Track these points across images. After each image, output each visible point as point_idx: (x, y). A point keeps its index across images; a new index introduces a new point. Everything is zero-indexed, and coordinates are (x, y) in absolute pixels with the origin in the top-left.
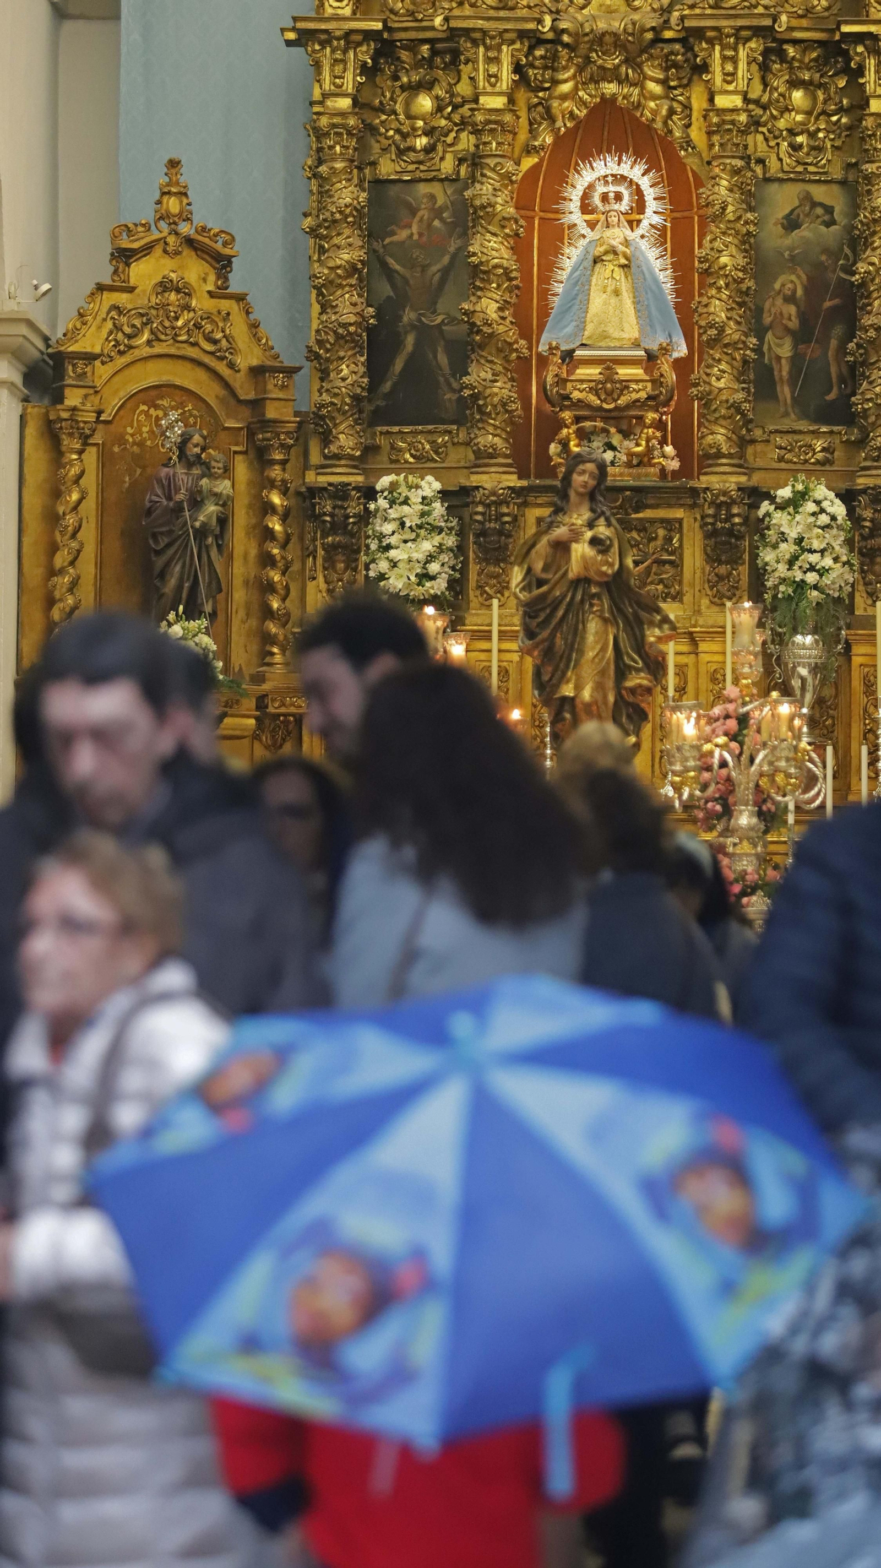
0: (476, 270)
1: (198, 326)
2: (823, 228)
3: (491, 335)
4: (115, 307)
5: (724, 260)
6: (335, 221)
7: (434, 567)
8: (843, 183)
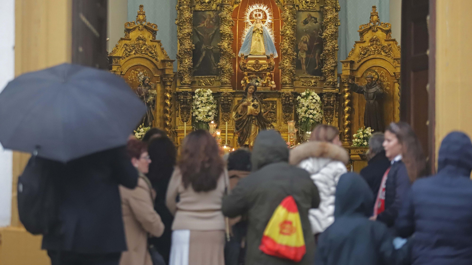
0: (222, 34)
1: (148, 49)
2: (314, 24)
3: (226, 52)
4: (125, 44)
5: (288, 32)
6: (184, 22)
7: (210, 113)
8: (319, 12)
